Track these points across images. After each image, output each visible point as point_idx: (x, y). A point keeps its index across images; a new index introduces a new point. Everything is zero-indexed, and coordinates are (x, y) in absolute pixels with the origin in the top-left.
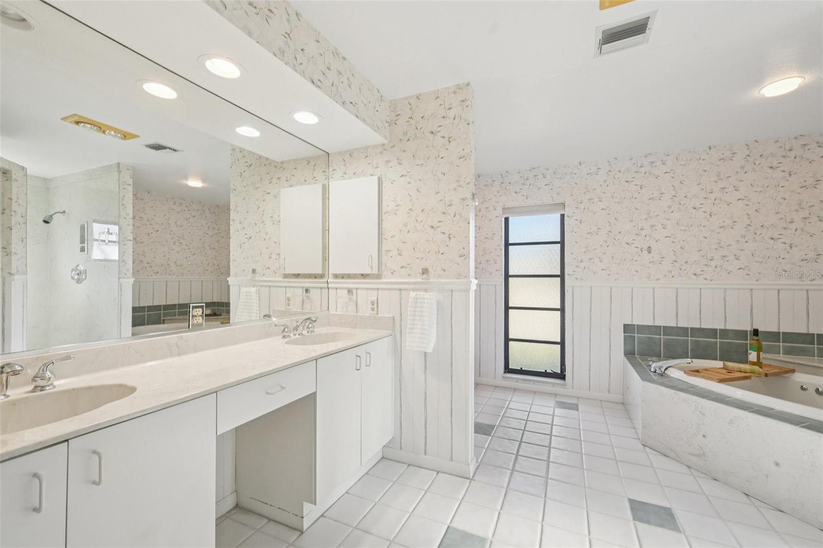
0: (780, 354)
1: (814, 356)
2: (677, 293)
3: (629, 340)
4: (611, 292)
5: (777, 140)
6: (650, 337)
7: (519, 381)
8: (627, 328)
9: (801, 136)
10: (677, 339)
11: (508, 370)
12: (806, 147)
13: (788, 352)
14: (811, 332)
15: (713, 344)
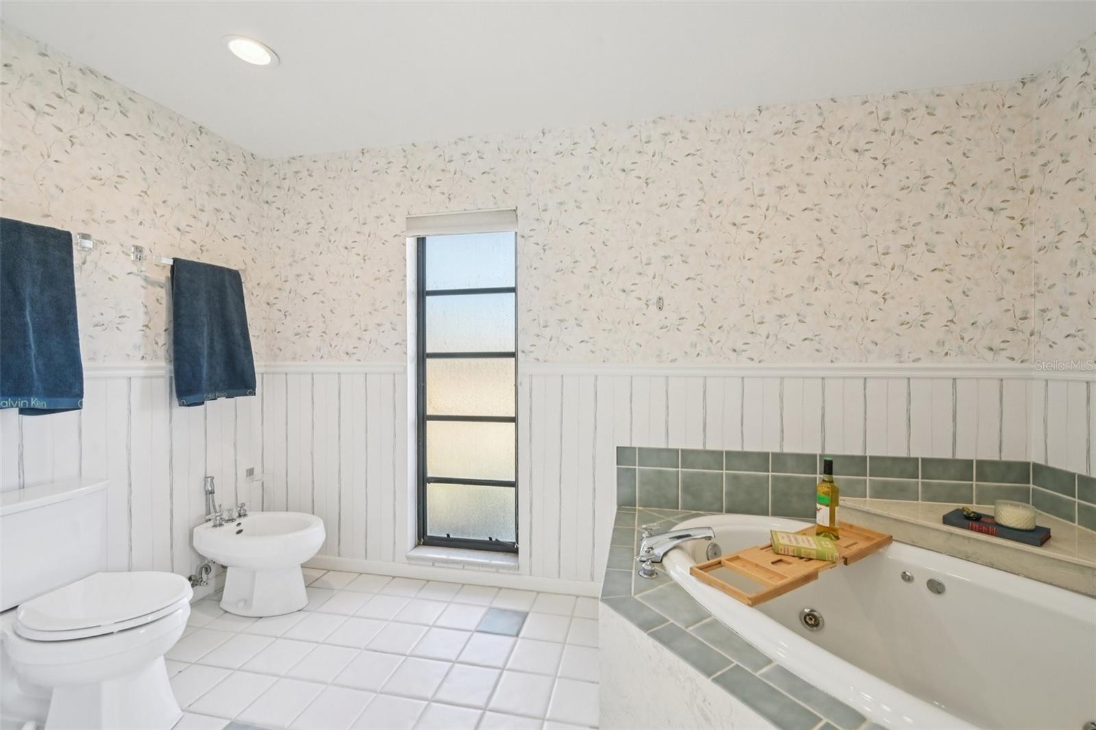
0: (866, 497)
1: (918, 500)
2: (705, 385)
3: (624, 477)
4: (595, 386)
5: (865, 99)
6: (660, 472)
7: (436, 564)
8: (623, 454)
9: (901, 92)
10: (704, 474)
11: (424, 539)
12: (910, 114)
13: (881, 492)
14: (913, 455)
15: (762, 482)
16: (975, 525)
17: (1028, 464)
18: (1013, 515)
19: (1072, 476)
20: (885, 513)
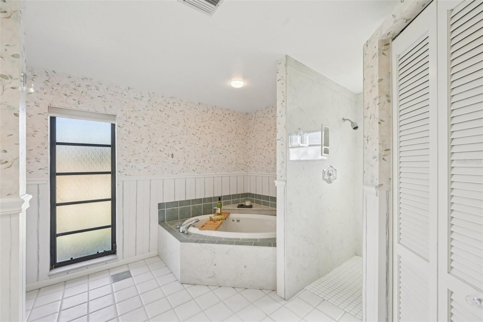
1: (232, 204)
2: (185, 181)
3: (161, 213)
4: (150, 183)
6: (173, 209)
8: (160, 206)
10: (185, 207)
11: (55, 266)
15: (200, 207)
16: (243, 207)
17: (247, 193)
18: (248, 203)
19: (254, 194)
20: (227, 208)
